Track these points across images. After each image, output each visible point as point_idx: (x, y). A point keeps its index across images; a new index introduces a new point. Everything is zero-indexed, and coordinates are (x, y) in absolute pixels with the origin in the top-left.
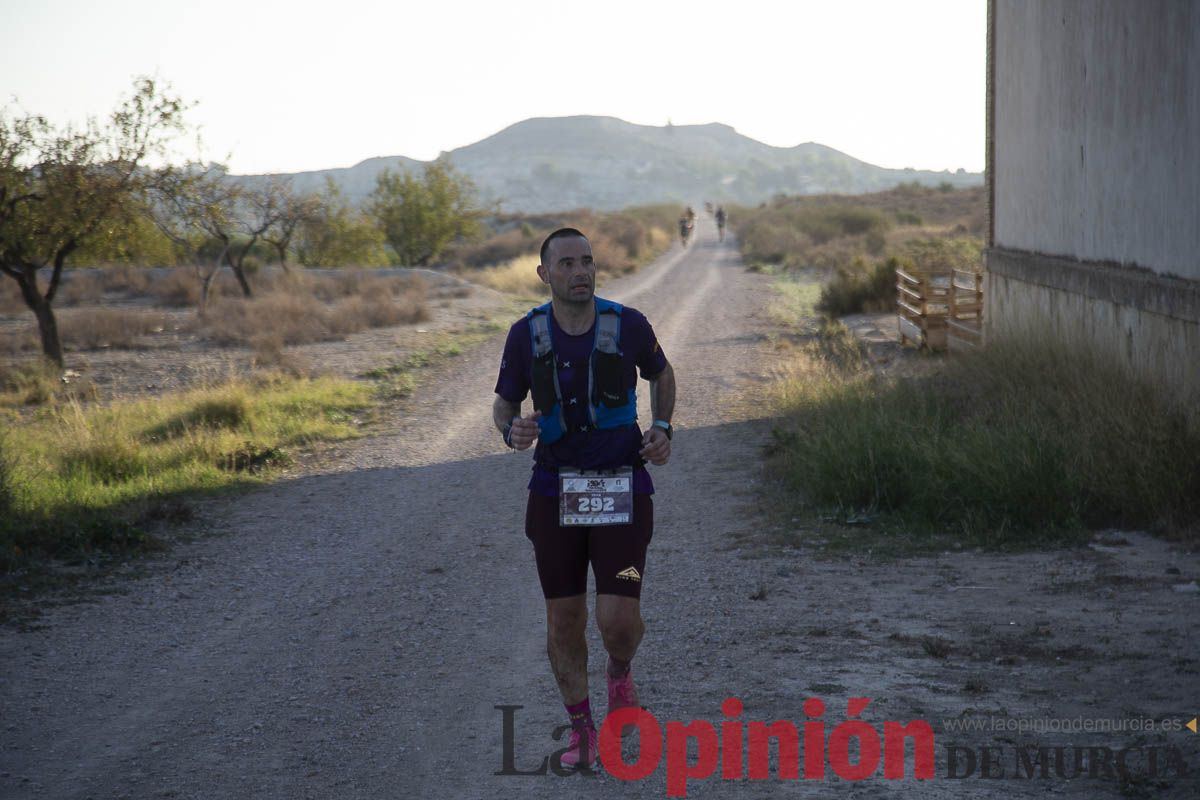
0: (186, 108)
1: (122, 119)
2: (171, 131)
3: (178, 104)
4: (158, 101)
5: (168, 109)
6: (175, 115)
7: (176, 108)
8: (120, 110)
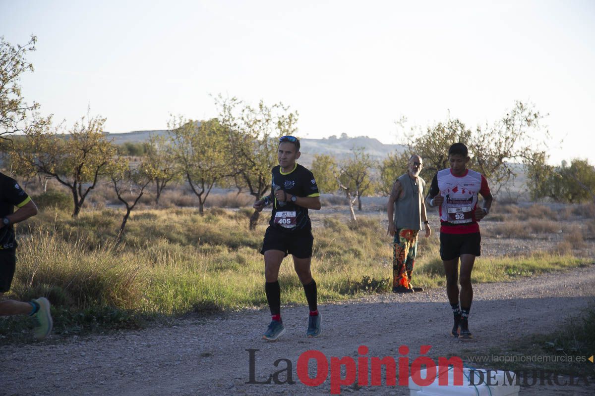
0: (542, 117)
1: (506, 121)
2: (531, 127)
3: (537, 115)
4: (526, 113)
5: (532, 117)
6: (535, 120)
7: (536, 116)
8: (506, 118)
